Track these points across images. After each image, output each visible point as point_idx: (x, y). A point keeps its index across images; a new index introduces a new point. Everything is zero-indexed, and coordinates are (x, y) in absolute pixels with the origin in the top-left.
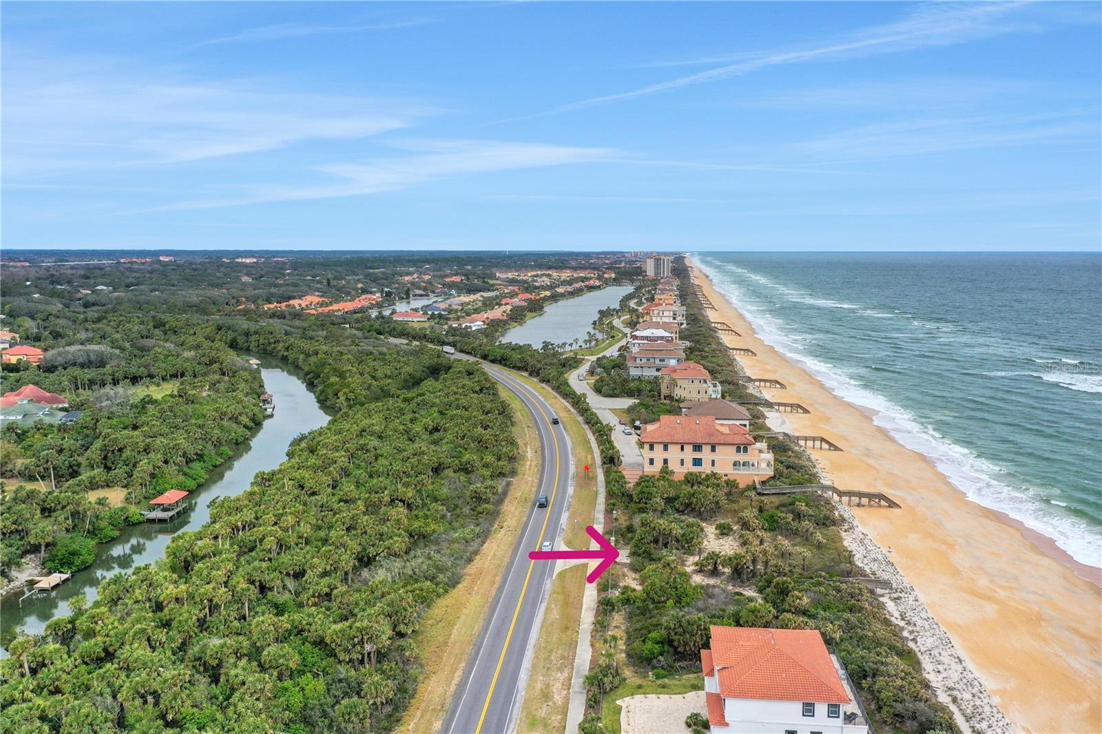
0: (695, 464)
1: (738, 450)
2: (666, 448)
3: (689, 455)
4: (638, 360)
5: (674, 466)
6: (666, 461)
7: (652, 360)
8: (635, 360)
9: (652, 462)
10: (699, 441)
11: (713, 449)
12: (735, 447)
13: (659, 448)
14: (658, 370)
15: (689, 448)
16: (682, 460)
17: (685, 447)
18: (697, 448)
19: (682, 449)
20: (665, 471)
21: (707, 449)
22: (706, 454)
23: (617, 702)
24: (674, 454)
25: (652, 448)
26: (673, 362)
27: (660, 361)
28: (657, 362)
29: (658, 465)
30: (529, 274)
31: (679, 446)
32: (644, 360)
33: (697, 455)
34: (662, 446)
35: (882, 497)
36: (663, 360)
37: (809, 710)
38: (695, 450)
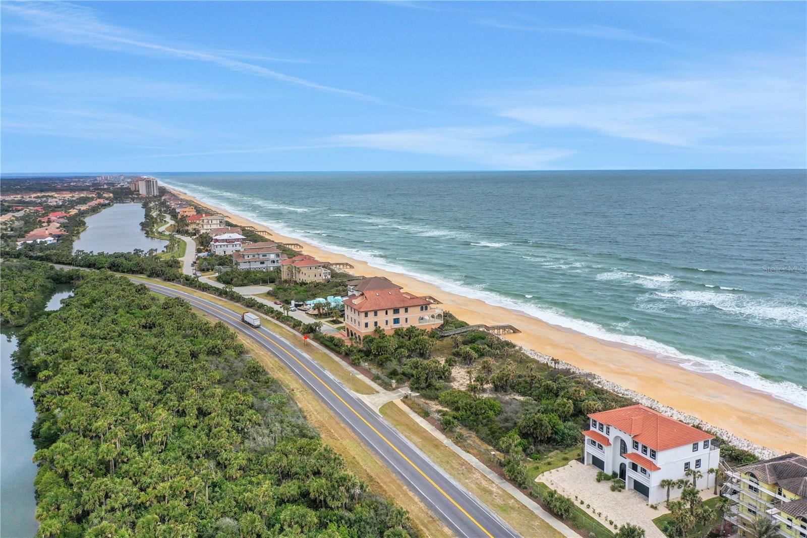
0: (395, 323)
1: (422, 309)
2: (376, 314)
3: (391, 316)
4: (246, 257)
5: (382, 325)
6: (376, 323)
7: (256, 256)
8: (244, 257)
9: (366, 325)
10: (398, 306)
11: (406, 311)
12: (420, 307)
13: (371, 315)
14: (262, 263)
15: (390, 312)
16: (387, 321)
17: (389, 311)
18: (396, 311)
19: (387, 313)
20: (378, 330)
21: (402, 311)
22: (402, 315)
23: (536, 480)
24: (381, 318)
25: (366, 315)
26: (273, 257)
27: (263, 256)
28: (261, 257)
29: (371, 328)
30: (33, 196)
31: (385, 311)
32: (251, 257)
33: (396, 316)
34: (373, 313)
35: (511, 327)
36: (265, 256)
37: (695, 448)
38: (394, 313)
